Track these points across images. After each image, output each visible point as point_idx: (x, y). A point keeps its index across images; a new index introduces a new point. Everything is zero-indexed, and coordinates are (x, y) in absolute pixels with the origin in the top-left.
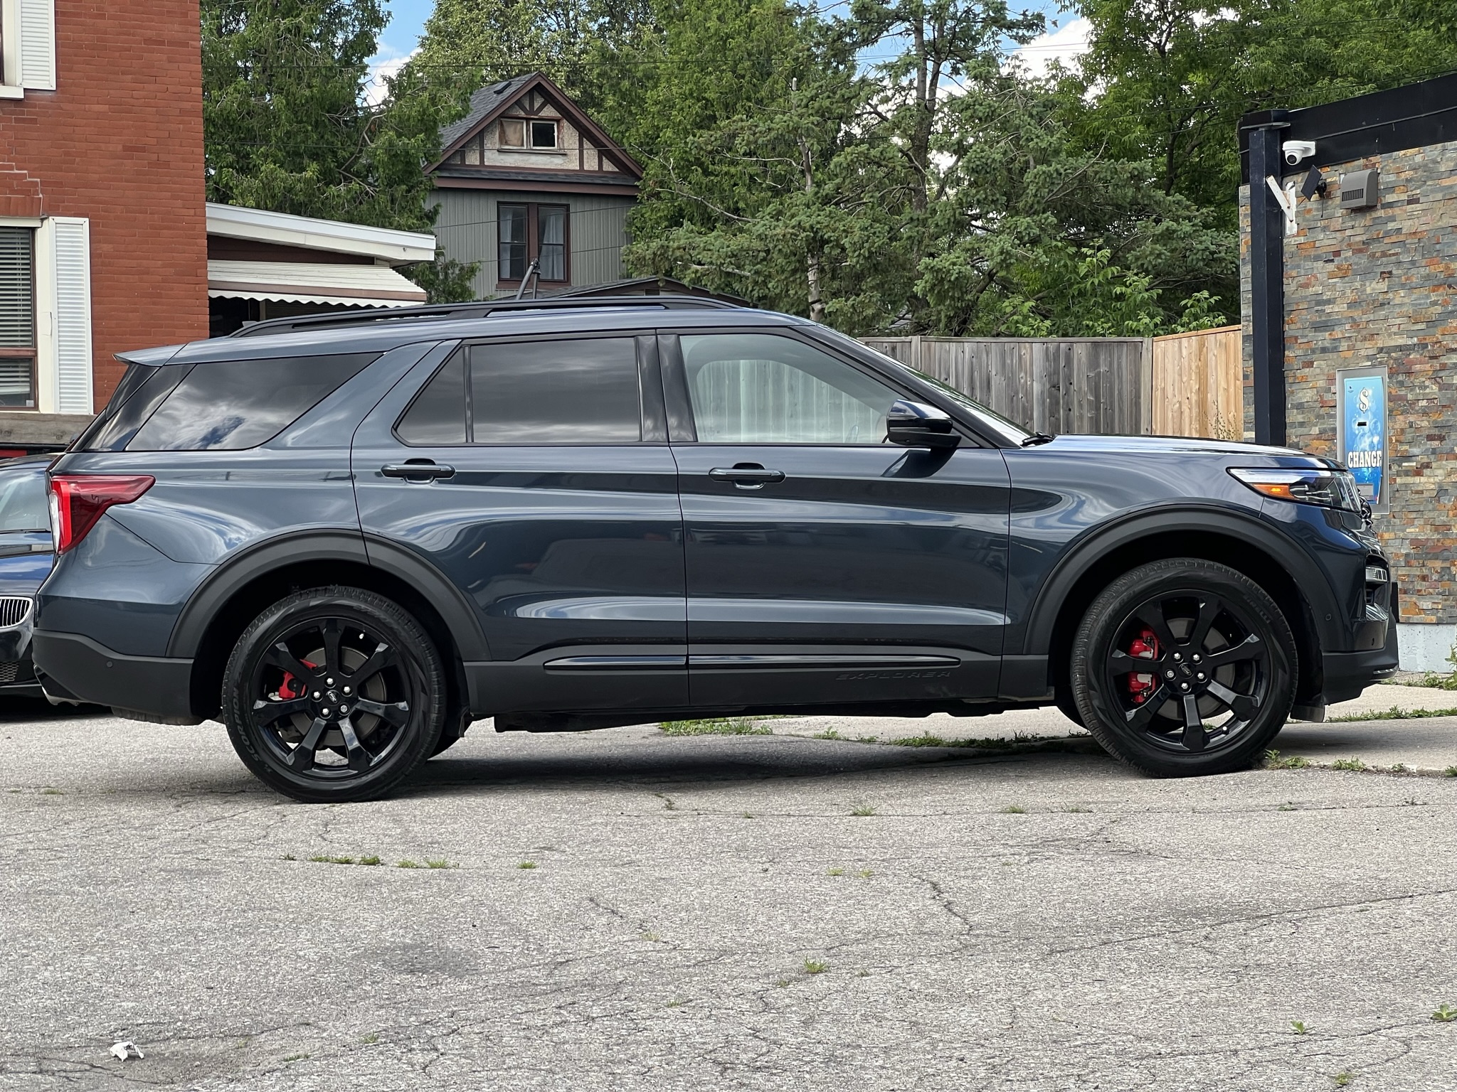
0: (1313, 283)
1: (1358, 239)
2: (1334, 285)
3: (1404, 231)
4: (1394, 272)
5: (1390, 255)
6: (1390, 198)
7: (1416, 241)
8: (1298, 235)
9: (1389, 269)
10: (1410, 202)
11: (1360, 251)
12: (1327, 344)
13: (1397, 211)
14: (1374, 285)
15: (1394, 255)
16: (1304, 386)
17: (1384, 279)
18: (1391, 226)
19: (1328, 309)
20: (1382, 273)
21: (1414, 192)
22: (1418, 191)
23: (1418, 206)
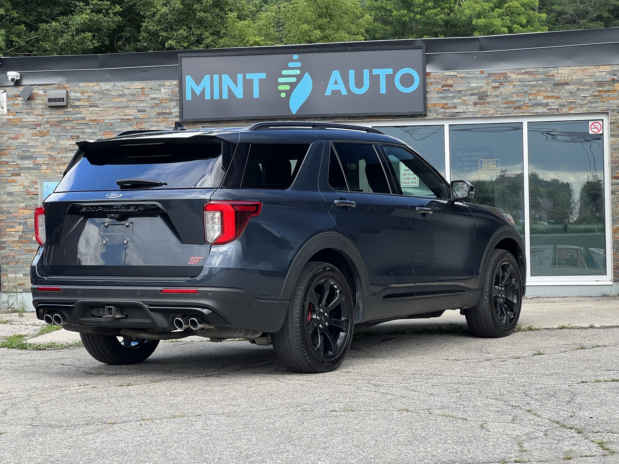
0: (20, 138)
1: (53, 120)
2: (37, 139)
3: (87, 119)
4: (80, 136)
5: (77, 129)
6: (77, 103)
7: (96, 123)
8: (8, 115)
9: (78, 135)
10: (91, 106)
11: (55, 125)
12: (31, 166)
13: (82, 110)
14: (65, 141)
15: (80, 129)
16: (14, 184)
17: (73, 139)
18: (78, 116)
19: (33, 150)
20: (71, 136)
21: (94, 102)
22: (97, 102)
23: (97, 109)
